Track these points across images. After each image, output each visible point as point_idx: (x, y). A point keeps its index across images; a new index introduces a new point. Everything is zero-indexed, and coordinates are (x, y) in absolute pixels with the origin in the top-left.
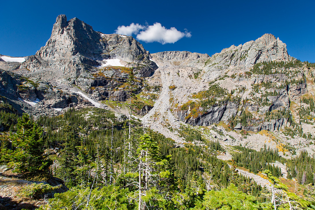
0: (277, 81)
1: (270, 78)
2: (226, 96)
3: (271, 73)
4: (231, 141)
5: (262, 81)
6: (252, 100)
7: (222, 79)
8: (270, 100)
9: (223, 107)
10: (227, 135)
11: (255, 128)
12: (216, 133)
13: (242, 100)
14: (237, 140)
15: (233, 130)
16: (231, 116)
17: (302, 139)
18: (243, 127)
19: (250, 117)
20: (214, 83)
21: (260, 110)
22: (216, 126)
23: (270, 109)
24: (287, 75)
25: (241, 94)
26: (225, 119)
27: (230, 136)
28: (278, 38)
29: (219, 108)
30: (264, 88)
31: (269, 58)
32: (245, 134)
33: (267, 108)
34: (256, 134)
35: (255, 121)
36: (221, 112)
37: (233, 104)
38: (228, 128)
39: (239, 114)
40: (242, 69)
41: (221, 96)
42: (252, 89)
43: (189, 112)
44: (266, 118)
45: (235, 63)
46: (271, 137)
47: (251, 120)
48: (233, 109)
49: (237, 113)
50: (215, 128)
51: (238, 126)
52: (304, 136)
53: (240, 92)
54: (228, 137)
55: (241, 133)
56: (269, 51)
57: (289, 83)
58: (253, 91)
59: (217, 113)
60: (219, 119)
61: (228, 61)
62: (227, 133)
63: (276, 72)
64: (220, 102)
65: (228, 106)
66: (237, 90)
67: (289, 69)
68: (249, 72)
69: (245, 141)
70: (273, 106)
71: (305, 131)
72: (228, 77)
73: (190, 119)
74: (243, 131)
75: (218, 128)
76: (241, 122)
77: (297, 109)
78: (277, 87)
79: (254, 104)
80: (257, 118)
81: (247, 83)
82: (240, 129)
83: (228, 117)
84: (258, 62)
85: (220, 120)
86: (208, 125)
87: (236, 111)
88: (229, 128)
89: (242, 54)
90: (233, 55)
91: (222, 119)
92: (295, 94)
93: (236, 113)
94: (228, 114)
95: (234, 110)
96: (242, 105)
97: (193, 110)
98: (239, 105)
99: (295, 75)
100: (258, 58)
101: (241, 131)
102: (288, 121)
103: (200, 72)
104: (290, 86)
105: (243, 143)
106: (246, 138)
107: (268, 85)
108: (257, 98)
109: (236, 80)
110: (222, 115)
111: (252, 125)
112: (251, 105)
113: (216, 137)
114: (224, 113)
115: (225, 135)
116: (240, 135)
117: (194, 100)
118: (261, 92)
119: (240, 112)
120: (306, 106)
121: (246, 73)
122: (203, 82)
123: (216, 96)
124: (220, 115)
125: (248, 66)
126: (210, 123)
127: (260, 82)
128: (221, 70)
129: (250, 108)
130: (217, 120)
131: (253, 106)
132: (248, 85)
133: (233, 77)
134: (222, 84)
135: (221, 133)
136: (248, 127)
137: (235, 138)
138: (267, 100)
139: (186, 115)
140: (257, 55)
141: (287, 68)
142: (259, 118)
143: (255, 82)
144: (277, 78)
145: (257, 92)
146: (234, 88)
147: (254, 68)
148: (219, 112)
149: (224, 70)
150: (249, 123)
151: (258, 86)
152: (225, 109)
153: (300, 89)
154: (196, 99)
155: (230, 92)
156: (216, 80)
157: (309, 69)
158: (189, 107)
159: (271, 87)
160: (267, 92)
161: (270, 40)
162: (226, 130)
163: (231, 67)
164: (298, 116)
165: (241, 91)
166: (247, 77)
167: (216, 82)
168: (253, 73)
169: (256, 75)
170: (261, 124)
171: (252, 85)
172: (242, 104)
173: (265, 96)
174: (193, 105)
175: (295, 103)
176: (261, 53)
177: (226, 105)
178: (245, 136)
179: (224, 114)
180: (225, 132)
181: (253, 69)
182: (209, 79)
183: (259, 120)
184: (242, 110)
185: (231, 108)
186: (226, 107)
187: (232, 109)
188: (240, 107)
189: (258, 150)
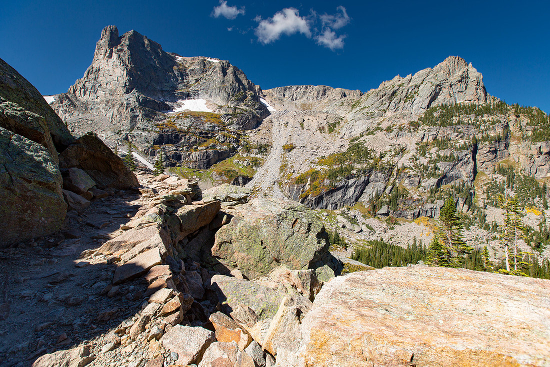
0: (459, 137)
1: (449, 132)
2: (372, 161)
3: (451, 124)
4: (368, 234)
5: (436, 138)
6: (412, 169)
7: (372, 133)
8: (441, 168)
9: (363, 179)
10: (363, 224)
11: (409, 213)
12: (345, 220)
13: (396, 169)
14: (377, 232)
15: (375, 216)
16: (374, 194)
17: (482, 232)
18: (391, 211)
19: (403, 196)
20: (358, 139)
21: (423, 184)
22: (349, 209)
23: (439, 184)
24: (478, 127)
25: (396, 159)
26: (365, 198)
27: (367, 226)
28: (470, 64)
29: (356, 181)
30: (436, 148)
31: (452, 97)
32: (392, 223)
33: (433, 181)
34: (410, 222)
35: (411, 202)
36: (359, 187)
37: (380, 174)
38: (367, 213)
39: (387, 191)
40: (405, 118)
41: (363, 161)
42: (416, 151)
43: (307, 187)
44: (429, 198)
45: (396, 106)
46: (431, 228)
47: (406, 200)
48: (380, 183)
49: (385, 189)
50: (346, 213)
51: (384, 210)
52: (487, 227)
53: (395, 155)
54: (364, 227)
55: (386, 221)
56: (453, 87)
57: (479, 140)
58: (417, 153)
59: (353, 189)
60: (354, 198)
61: (385, 104)
62: (364, 221)
63: (459, 123)
64: (359, 171)
65: (372, 177)
66: (391, 152)
67: (482, 117)
68: (415, 122)
69: (390, 232)
70: (444, 179)
71: (489, 220)
72: (382, 130)
73: (308, 198)
74: (389, 219)
75: (352, 213)
76: (389, 203)
77: (485, 185)
78: (456, 148)
79: (414, 175)
80: (415, 197)
81: (410, 141)
82: (387, 214)
83: (370, 195)
84: (433, 105)
85: (356, 200)
86: (336, 209)
87: (383, 186)
88: (369, 213)
89: (410, 91)
90: (394, 93)
91: (361, 199)
92: (486, 159)
93: (383, 190)
94: (370, 191)
95: (380, 185)
96: (395, 177)
97: (314, 183)
98: (390, 176)
99: (491, 127)
100: (434, 98)
101: (387, 218)
102: (465, 203)
103: (339, 122)
104: (480, 146)
105: (386, 238)
106: (393, 228)
107: (442, 144)
108: (421, 165)
109: (392, 135)
110: (362, 193)
111: (405, 208)
112: (408, 177)
113: (344, 227)
114: (364, 189)
115: (361, 224)
116: (384, 225)
117: (318, 168)
118: (429, 156)
119: (390, 187)
120: (500, 178)
121: (411, 124)
122: (342, 138)
123: (355, 161)
124: (357, 192)
125: (416, 112)
126: (339, 205)
127: (431, 138)
128: (372, 118)
129: (407, 181)
130: (352, 201)
131: (412, 179)
132: (411, 144)
133: (389, 130)
134: (369, 142)
135: (353, 221)
136: (399, 212)
137: (375, 229)
138: (436, 168)
139: (302, 192)
140: (433, 94)
141: (479, 115)
142: (419, 197)
143: (423, 138)
144: (460, 133)
145: (424, 156)
146: (388, 148)
147: (425, 115)
148: (356, 188)
149: (377, 118)
150: (401, 206)
151: (427, 145)
152: (367, 183)
153: (495, 151)
154: (322, 167)
155: (378, 155)
156: (362, 136)
157: (518, 116)
158: (309, 179)
159: (447, 148)
160: (438, 156)
161: (456, 66)
162: (364, 216)
163: (389, 114)
164: (485, 196)
165: (397, 154)
166: (412, 130)
167: (362, 139)
168: (423, 124)
169: (426, 127)
170: (420, 207)
171: (417, 144)
172: (395, 175)
173: (435, 161)
174: (315, 175)
175: (485, 175)
176: (440, 89)
177: (369, 176)
178: (393, 225)
179: (365, 191)
180: (360, 219)
181: (423, 116)
182: (352, 133)
183: (419, 200)
184: (394, 184)
185: (377, 181)
186: (368, 180)
187: (378, 183)
188: (392, 179)
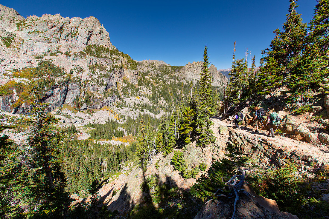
0: (106, 64)
1: (102, 61)
2: (66, 76)
3: (102, 57)
4: (81, 122)
5: (96, 64)
6: (91, 81)
7: (54, 54)
8: (105, 81)
9: (64, 88)
10: (75, 117)
11: (98, 106)
12: (63, 117)
13: (83, 81)
14: (86, 119)
15: (80, 111)
16: (75, 97)
17: (126, 109)
18: (89, 106)
19: (92, 97)
20: (43, 58)
21: (99, 90)
22: (61, 110)
23: (106, 89)
24: (113, 60)
25: (80, 75)
26: (69, 101)
27: (78, 117)
28: (103, 25)
29: (60, 90)
30: (98, 70)
31: (98, 42)
32: (91, 112)
33: (104, 88)
34: (99, 110)
35: (97, 100)
36: (63, 94)
37: (75, 85)
38: (74, 110)
39: (82, 95)
40: (75, 48)
41: (59, 75)
42: (89, 71)
43: (16, 97)
44: (104, 96)
45: (66, 38)
46: (110, 111)
47: (94, 99)
48: (76, 90)
49: (80, 94)
50: (60, 112)
51: (84, 106)
52: (127, 107)
53: (78, 72)
54: (77, 119)
55: (87, 112)
56: (97, 35)
57: (115, 67)
58: (90, 72)
59: (59, 96)
60: (62, 102)
61: (57, 34)
62: (75, 115)
63: (105, 57)
64: (59, 83)
65: (70, 87)
66: (75, 70)
67: (113, 56)
68: (83, 52)
69: (92, 118)
70: (107, 86)
71: (127, 103)
72: (62, 54)
73: (21, 107)
74: (89, 111)
75: (64, 112)
76: (86, 102)
77: (121, 88)
78: (108, 70)
79: (94, 85)
80: (98, 97)
81: (84, 63)
82: (86, 109)
83: (72, 98)
84: (89, 43)
85: (63, 103)
86: (51, 111)
87: (79, 92)
88: (76, 110)
89: (73, 30)
90: (61, 27)
91: (66, 102)
92: (119, 76)
93: (79, 94)
94: (71, 96)
95: (77, 92)
96: (84, 86)
97: (22, 94)
98: (80, 86)
99: (117, 61)
100: (88, 40)
101: (87, 110)
102: (118, 97)
103: (14, 38)
104: (115, 70)
105: (91, 121)
106: (92, 116)
107: (101, 67)
108: (95, 79)
109: (71, 58)
110: (65, 98)
111: (95, 103)
112: (91, 86)
113: (64, 122)
114: (66, 95)
115: (74, 118)
116: (87, 115)
117: (18, 80)
118: (97, 74)
119: (83, 92)
120: (125, 85)
121: (81, 52)
122: (24, 54)
123: (52, 76)
124: (62, 98)
125: (81, 45)
126: (52, 108)
127: (94, 63)
128: (50, 42)
129: (91, 88)
130: (61, 104)
131: (93, 87)
132: (85, 66)
133: (67, 54)
134: (57, 61)
135: (68, 116)
136: (93, 106)
137: (84, 118)
138: (103, 81)
139: (12, 103)
140: (88, 36)
141: (111, 54)
142: (100, 97)
143: (90, 63)
144: (107, 62)
145: (94, 74)
146: (72, 67)
147: (87, 49)
148: (61, 95)
149: (54, 44)
150: (92, 102)
151: (93, 67)
152: (67, 90)
153: (121, 73)
154: (22, 79)
155: (69, 72)
156: (45, 55)
157: (124, 58)
158: (14, 91)
159: (103, 70)
160: (101, 74)
161: (96, 24)
162: (73, 112)
163: (62, 42)
164: (122, 93)
165: (79, 72)
166: (83, 57)
167: (46, 57)
168: (87, 54)
169: (90, 57)
170: (102, 102)
171: (88, 66)
172: (83, 85)
173: (101, 77)
174: (19, 87)
175: (119, 83)
176: (91, 35)
177: (68, 86)
178: (92, 114)
179: (67, 96)
180: (72, 115)
181: (86, 49)
182: (35, 51)
183: (100, 98)
184: (84, 90)
185: (74, 89)
186: (67, 89)
187: (74, 91)
188: (82, 88)
189: (104, 123)
